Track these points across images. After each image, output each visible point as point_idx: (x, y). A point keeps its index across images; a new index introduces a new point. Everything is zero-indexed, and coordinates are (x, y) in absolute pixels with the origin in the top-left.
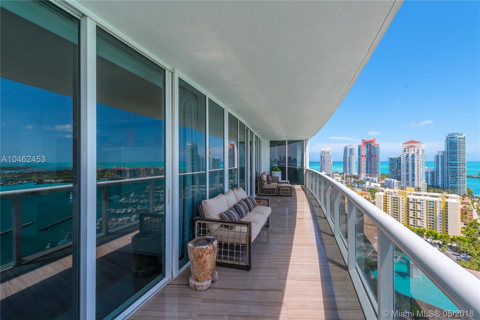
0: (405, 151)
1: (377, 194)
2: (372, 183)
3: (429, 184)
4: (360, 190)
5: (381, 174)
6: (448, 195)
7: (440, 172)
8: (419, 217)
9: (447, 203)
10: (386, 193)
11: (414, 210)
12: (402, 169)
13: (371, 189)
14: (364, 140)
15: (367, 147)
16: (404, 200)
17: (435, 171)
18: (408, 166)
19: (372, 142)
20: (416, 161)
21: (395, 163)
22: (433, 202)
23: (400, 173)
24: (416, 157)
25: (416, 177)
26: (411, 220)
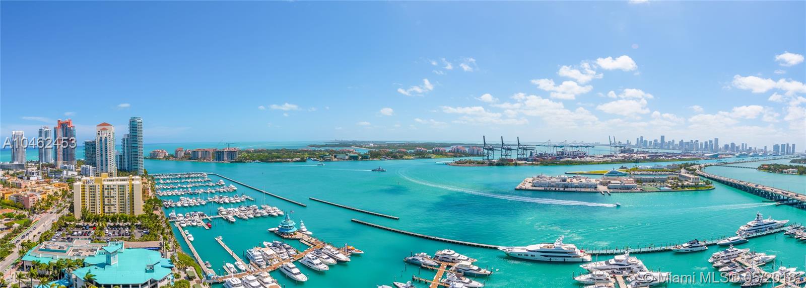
0: (99, 134)
1: (75, 184)
2: (69, 172)
3: (119, 168)
4: (57, 181)
5: (78, 161)
6: (133, 177)
7: (126, 155)
8: (112, 203)
9: (133, 185)
10: (84, 183)
11: (109, 197)
12: (97, 154)
13: (68, 179)
14: (59, 121)
15: (63, 129)
16: (100, 187)
17: (122, 154)
18: (102, 151)
19: (68, 123)
20: (108, 145)
21: (90, 147)
22: (123, 186)
23: (95, 158)
24: (108, 140)
25: (109, 161)
26: (106, 208)
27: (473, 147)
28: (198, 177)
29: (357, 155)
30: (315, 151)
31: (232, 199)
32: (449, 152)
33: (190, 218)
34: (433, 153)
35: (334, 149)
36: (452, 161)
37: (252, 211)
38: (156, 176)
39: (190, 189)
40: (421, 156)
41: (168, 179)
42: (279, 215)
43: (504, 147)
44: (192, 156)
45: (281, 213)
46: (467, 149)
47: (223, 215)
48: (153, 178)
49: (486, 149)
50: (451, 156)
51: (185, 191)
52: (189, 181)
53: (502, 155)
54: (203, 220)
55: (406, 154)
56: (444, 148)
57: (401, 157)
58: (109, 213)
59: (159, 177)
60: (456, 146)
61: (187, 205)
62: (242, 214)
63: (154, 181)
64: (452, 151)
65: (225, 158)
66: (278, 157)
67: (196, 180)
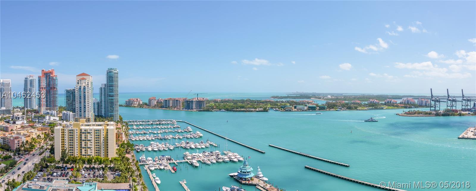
0: (78, 83)
1: (56, 128)
2: (51, 117)
3: (96, 114)
4: (41, 126)
5: (59, 107)
6: (108, 123)
7: (103, 102)
8: (89, 146)
9: (107, 130)
10: (64, 127)
11: (86, 140)
12: (76, 101)
13: (51, 123)
14: (43, 71)
15: (46, 78)
16: (78, 131)
17: (100, 102)
18: (80, 98)
19: (51, 73)
20: (86, 93)
21: (71, 95)
22: (99, 130)
23: (75, 105)
24: (87, 89)
25: (87, 108)
26: (83, 150)
27: (421, 99)
28: (168, 124)
29: (315, 106)
30: (277, 102)
31: (198, 145)
32: (400, 103)
33: (158, 162)
34: (385, 104)
35: (295, 100)
36: (402, 112)
37: (215, 157)
38: (130, 122)
39: (160, 135)
40: (373, 107)
41: (141, 125)
42: (239, 161)
43: (450, 99)
44: (164, 105)
45: (241, 159)
46: (416, 101)
47: (188, 159)
48: (127, 124)
49: (433, 100)
50: (402, 107)
51: (155, 137)
52: (160, 127)
53: (447, 106)
54: (170, 164)
55: (360, 105)
56: (396, 100)
57: (356, 108)
58: (86, 155)
59: (132, 123)
60: (406, 98)
61: (157, 149)
62: (205, 159)
63: (127, 127)
64: (402, 102)
65: (194, 107)
66: (243, 107)
67: (166, 127)
